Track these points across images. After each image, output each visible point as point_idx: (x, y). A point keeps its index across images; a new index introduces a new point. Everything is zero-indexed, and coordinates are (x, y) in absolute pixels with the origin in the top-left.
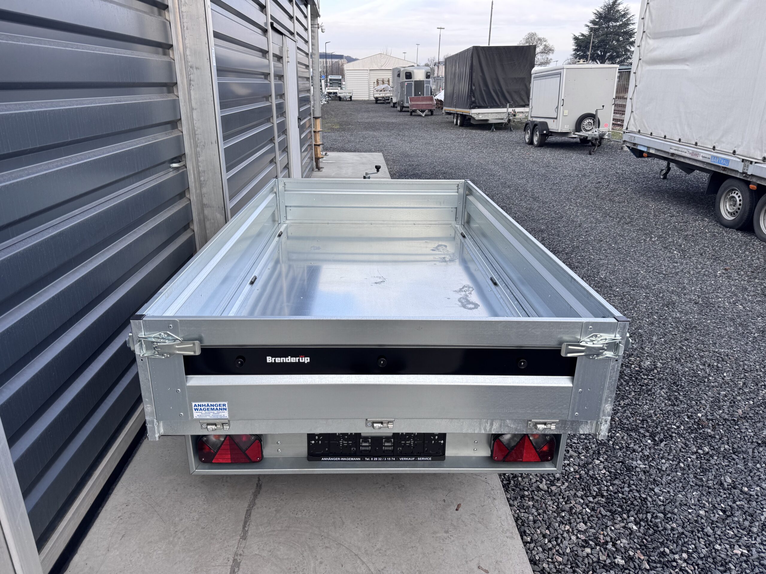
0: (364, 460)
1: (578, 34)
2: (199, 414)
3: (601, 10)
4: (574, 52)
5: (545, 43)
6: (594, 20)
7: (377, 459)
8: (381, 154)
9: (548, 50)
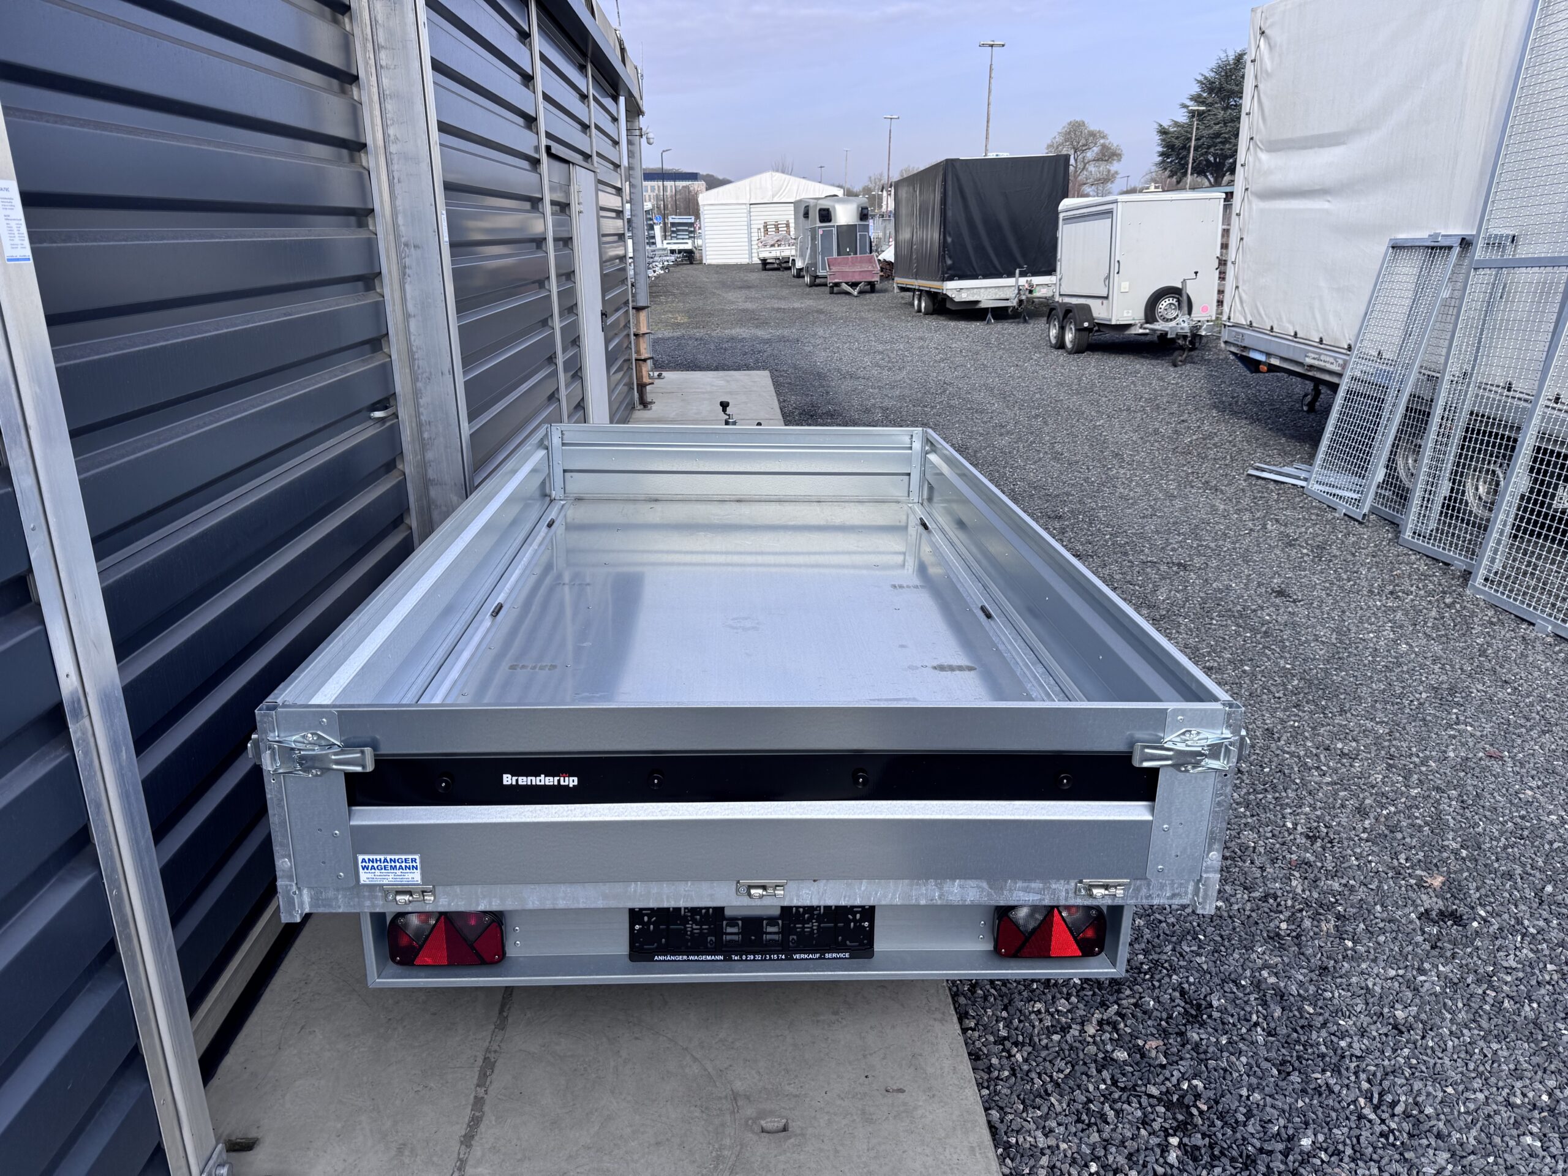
0: (731, 960)
1: (1166, 124)
2: (369, 876)
3: (1211, 75)
4: (1161, 158)
5: (1102, 141)
6: (1199, 96)
7: (752, 957)
8: (767, 373)
9: (1109, 155)
